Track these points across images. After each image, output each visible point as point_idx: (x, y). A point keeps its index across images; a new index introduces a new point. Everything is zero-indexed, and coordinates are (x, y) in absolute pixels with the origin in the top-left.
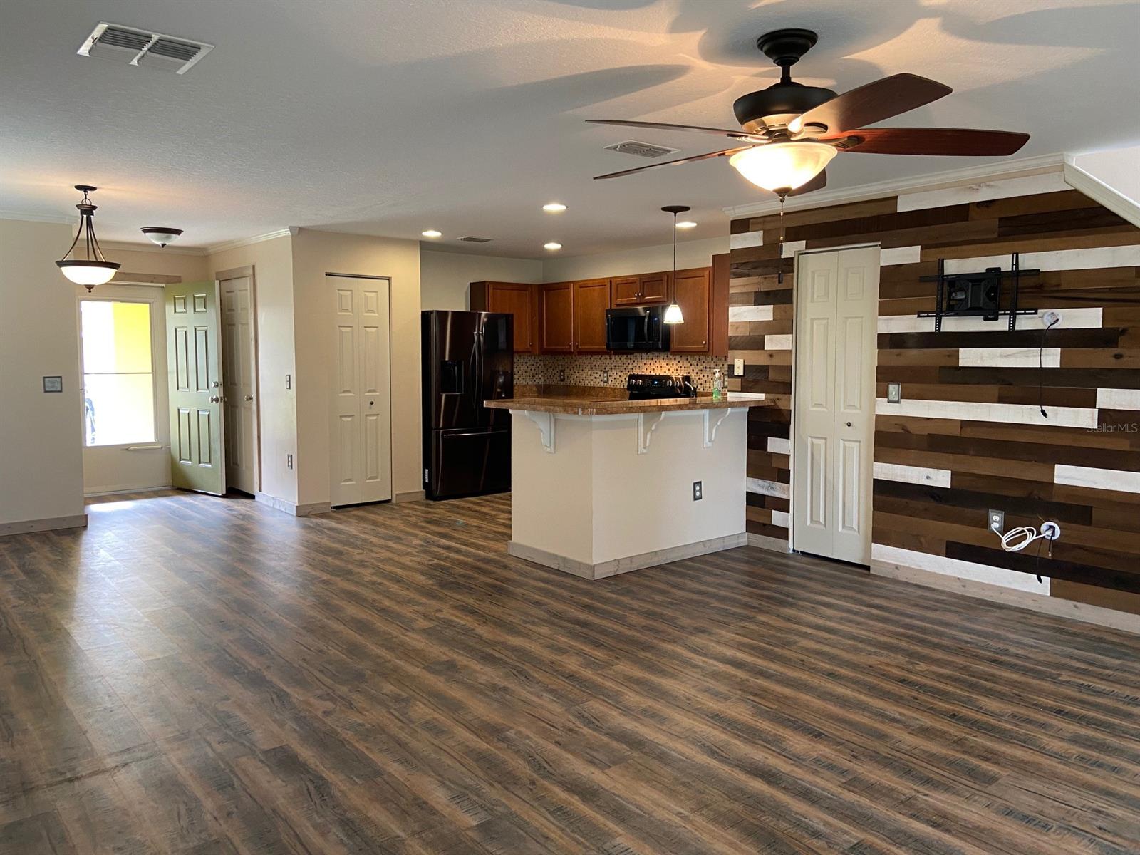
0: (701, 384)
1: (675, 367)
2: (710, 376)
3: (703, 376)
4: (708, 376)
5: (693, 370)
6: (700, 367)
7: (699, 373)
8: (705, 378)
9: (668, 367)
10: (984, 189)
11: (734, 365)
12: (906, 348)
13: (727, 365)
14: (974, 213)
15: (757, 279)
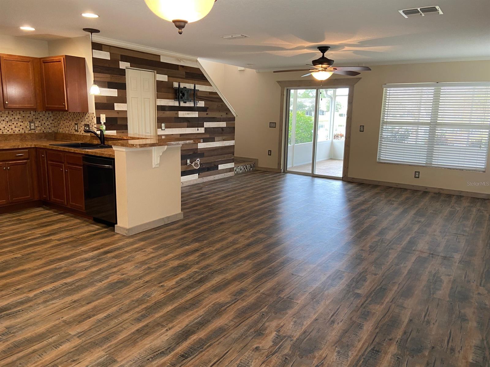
10: (182, 62)
11: (100, 117)
12: (165, 111)
13: (96, 117)
14: (180, 68)
15: (109, 76)
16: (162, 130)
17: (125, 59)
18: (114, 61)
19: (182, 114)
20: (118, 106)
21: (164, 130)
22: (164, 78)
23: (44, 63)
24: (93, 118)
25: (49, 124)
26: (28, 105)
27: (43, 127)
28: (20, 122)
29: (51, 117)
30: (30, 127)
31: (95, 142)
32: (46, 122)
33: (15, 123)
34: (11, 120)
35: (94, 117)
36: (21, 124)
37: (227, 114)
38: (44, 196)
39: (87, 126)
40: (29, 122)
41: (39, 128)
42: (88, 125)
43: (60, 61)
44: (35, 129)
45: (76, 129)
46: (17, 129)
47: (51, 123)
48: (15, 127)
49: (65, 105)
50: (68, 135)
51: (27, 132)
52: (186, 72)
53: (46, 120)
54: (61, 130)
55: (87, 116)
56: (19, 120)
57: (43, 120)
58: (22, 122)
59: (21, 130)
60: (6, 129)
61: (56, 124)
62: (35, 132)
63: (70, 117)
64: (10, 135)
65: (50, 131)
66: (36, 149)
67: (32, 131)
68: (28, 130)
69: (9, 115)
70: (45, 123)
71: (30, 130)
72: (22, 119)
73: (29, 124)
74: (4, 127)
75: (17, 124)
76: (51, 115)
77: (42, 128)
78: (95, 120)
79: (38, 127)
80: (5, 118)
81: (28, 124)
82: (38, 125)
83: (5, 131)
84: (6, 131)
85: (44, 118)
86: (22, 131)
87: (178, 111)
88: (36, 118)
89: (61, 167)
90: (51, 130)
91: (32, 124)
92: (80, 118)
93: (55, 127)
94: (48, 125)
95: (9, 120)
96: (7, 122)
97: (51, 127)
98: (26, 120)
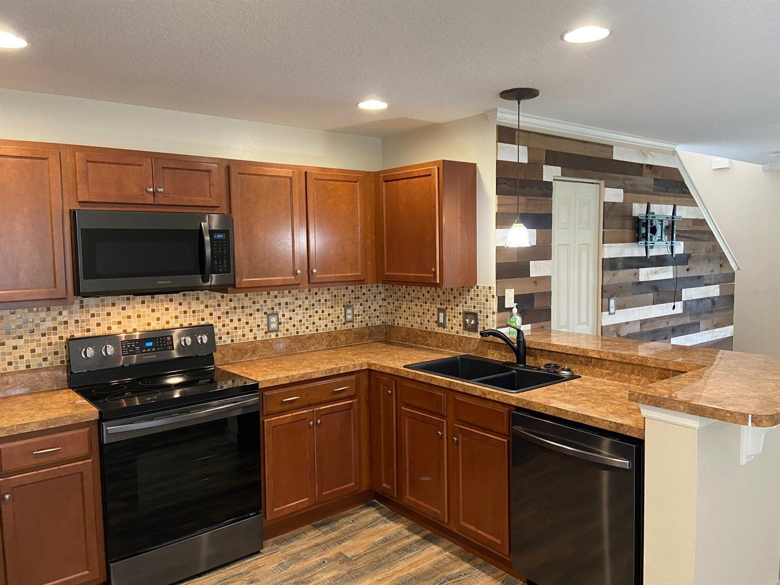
0: (228, 333)
1: (172, 312)
2: (244, 320)
3: (231, 321)
4: (239, 320)
5: (211, 314)
6: (224, 308)
7: (224, 317)
8: (236, 323)
9: (156, 315)
10: (649, 156)
11: (504, 296)
12: (618, 270)
13: (496, 298)
14: (646, 171)
15: (522, 199)
16: (610, 314)
17: (553, 158)
18: (534, 166)
19: (646, 274)
20: (535, 266)
21: (614, 313)
22: (615, 195)
23: (386, 181)
24: (490, 298)
25: (377, 307)
26: (351, 272)
27: (367, 315)
28: (329, 307)
29: (380, 293)
30: (345, 317)
31: (493, 355)
32: (372, 304)
33: (320, 311)
34: (313, 305)
35: (493, 296)
36: (331, 311)
37: (721, 266)
38: (384, 485)
39: (471, 316)
40: (344, 306)
41: (359, 318)
42: (475, 315)
43: (430, 175)
44: (352, 321)
45: (441, 321)
46: (322, 323)
47: (380, 306)
48: (320, 319)
49: (435, 272)
50: (419, 332)
51: (339, 327)
52: (654, 179)
53: (372, 300)
54: (401, 322)
55: (472, 293)
56: (326, 305)
57: (367, 301)
58: (332, 307)
59: (330, 324)
60: (304, 324)
61: (390, 307)
62: (353, 326)
63: (426, 294)
64: (311, 337)
65: (378, 323)
66: (371, 373)
67: (349, 324)
68: (341, 324)
69: (309, 294)
70: (370, 307)
71: (344, 324)
72: (332, 300)
73: (343, 311)
74: (301, 321)
75: (323, 312)
76: (381, 289)
77: (364, 318)
78: (494, 304)
79: (359, 315)
80: (303, 302)
81: (341, 310)
82: (359, 312)
83: (301, 328)
84: (304, 328)
85: (370, 297)
86: (331, 327)
87: (638, 268)
88: (355, 298)
89: (439, 426)
90: (380, 320)
91: (349, 311)
92: (452, 298)
93: (387, 313)
94: (375, 310)
95: (310, 306)
96: (307, 309)
97: (380, 313)
98: (338, 304)
